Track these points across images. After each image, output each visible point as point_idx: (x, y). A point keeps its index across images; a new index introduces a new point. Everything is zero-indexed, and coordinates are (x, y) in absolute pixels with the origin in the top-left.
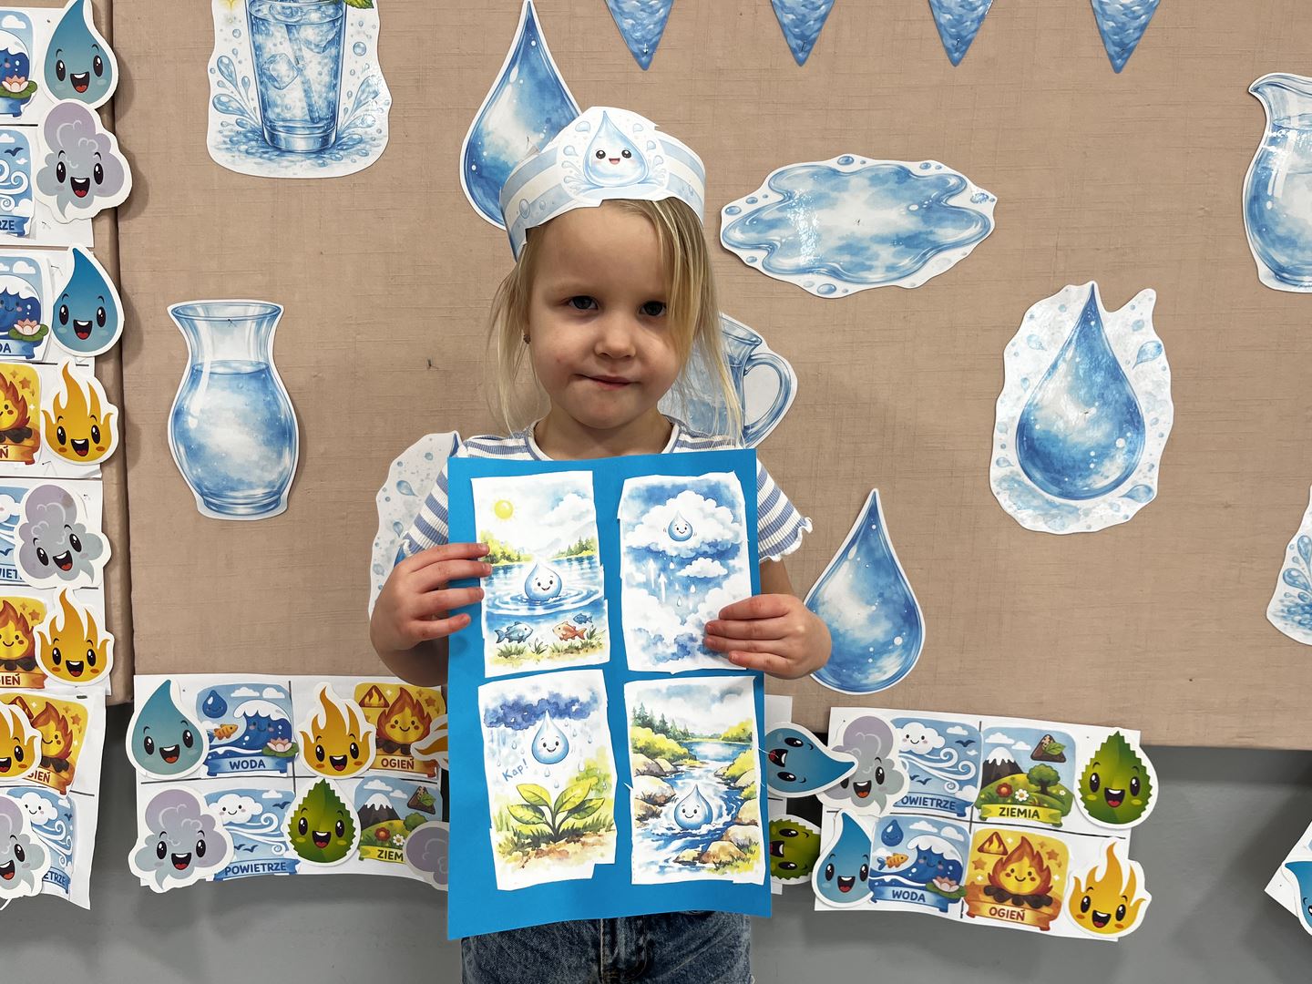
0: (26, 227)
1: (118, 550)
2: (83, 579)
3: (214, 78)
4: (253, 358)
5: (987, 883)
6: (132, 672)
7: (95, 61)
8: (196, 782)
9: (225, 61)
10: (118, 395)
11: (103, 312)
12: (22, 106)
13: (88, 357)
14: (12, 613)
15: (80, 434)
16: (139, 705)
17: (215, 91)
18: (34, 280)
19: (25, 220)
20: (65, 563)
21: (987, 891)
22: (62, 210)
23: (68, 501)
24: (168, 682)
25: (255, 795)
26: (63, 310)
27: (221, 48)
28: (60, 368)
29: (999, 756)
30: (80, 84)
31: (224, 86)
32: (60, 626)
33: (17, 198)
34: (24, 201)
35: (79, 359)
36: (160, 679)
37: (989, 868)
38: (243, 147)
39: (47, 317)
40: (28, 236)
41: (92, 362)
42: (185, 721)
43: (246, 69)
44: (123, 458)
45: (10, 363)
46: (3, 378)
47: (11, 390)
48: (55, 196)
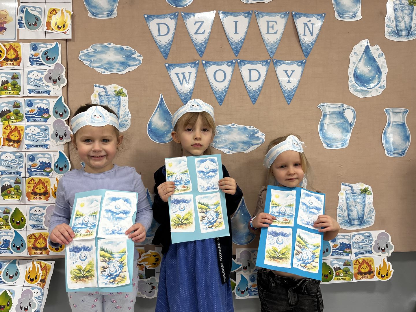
0: (48, 147)
12: (47, 120)
14: (42, 236)
18: (50, 158)
19: (48, 145)
22: (57, 143)
26: (56, 165)
28: (56, 178)
33: (46, 140)
34: (47, 141)
39: (53, 167)
40: (48, 149)
45: (43, 177)
46: (42, 181)
47: (43, 184)
48: (55, 140)
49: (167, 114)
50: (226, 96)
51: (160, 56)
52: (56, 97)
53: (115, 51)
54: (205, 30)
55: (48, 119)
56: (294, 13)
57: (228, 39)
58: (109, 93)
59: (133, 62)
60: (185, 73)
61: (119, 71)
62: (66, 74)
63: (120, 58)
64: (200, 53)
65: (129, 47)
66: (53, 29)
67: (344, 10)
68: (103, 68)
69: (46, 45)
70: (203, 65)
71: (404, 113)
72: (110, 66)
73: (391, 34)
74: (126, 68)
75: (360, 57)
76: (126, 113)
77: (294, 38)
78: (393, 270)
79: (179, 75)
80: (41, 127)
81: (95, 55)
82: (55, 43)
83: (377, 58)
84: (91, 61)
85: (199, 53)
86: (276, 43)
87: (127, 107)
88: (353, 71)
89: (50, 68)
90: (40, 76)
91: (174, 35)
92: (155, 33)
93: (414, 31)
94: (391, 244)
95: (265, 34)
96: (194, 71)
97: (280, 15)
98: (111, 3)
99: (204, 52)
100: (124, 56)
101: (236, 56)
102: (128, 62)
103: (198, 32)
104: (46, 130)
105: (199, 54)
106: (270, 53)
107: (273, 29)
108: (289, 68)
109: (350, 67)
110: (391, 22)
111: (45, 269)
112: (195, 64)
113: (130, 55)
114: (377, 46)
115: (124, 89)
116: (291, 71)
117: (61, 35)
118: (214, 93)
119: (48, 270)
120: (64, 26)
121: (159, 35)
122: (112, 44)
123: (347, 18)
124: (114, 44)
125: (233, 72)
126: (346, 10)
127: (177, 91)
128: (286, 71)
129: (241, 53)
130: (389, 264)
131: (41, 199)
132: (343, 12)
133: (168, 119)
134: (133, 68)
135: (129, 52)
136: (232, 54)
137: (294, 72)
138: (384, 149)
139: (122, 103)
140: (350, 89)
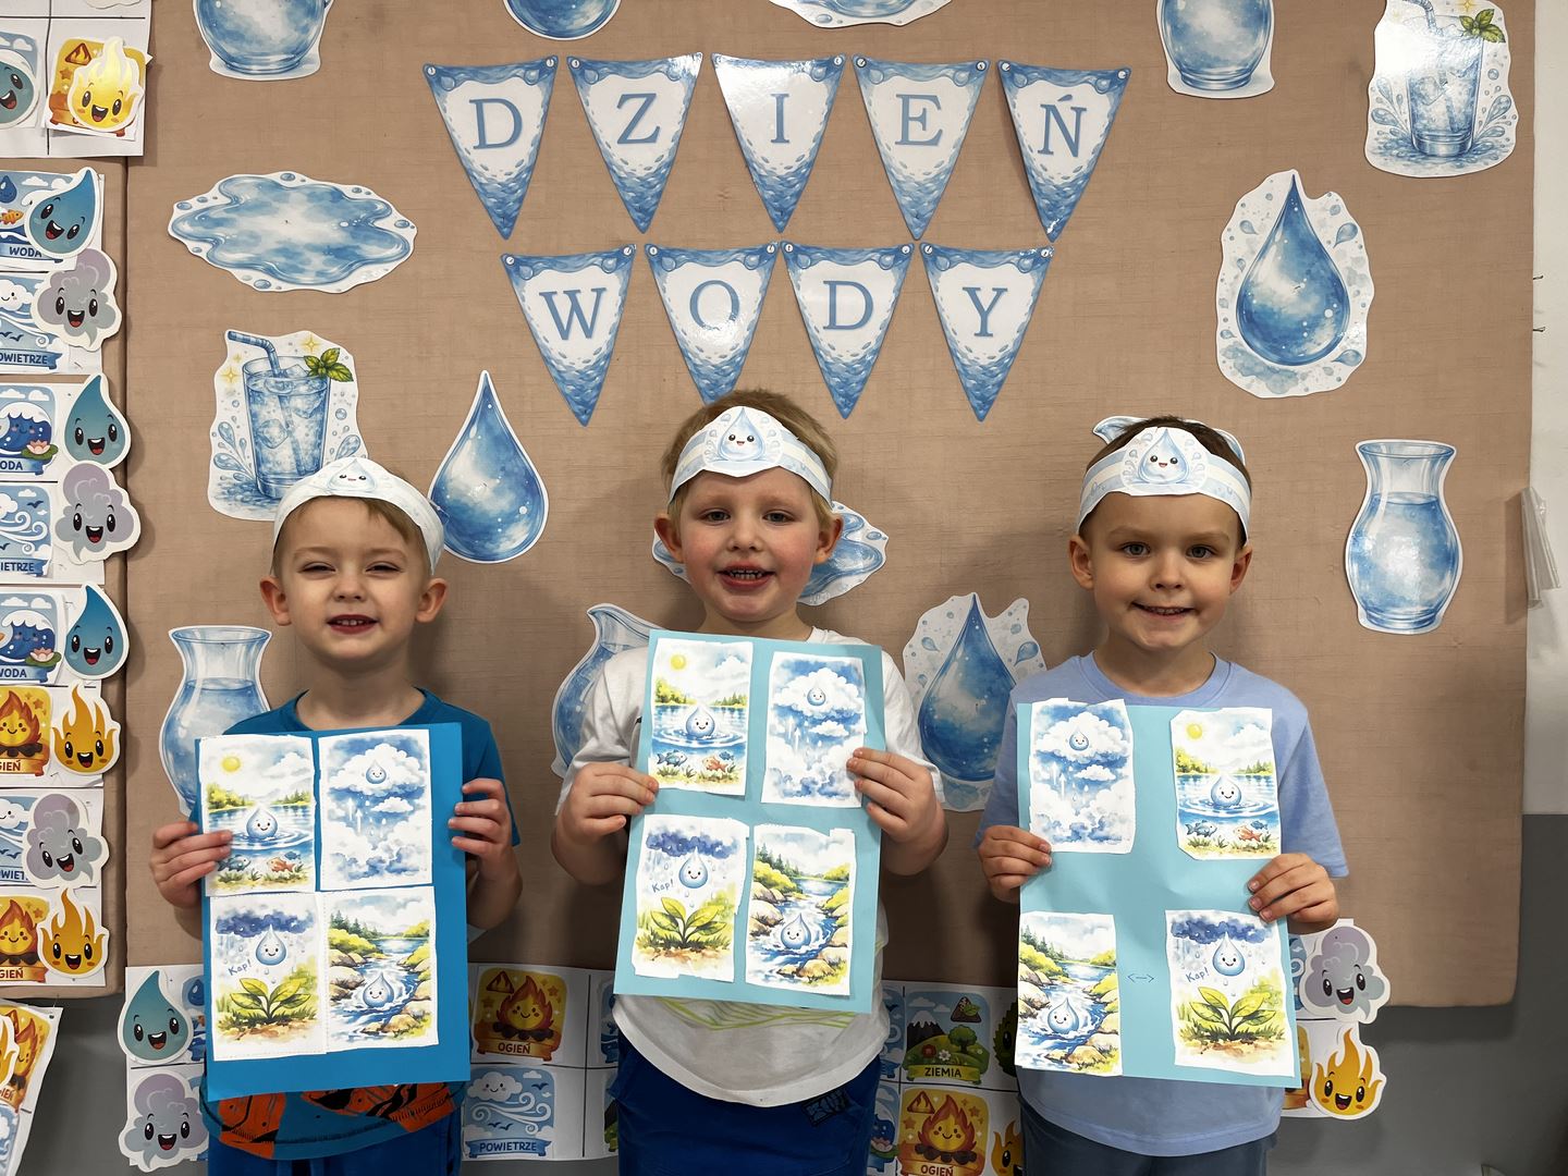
0: (45, 569)
1: (115, 851)
2: (83, 879)
3: (215, 441)
4: (241, 677)
5: (918, 1141)
6: (123, 964)
7: (110, 428)
8: (179, 1067)
9: (225, 426)
10: (120, 714)
13: (96, 681)
14: (18, 912)
15: (84, 747)
16: (130, 994)
17: (216, 451)
18: (50, 614)
19: (43, 562)
20: (67, 865)
21: (918, 1149)
22: (77, 554)
23: (72, 808)
24: (157, 973)
27: (223, 413)
28: (70, 689)
29: (922, 1019)
30: (97, 448)
31: (224, 447)
32: (61, 923)
33: (37, 544)
34: (43, 547)
35: (87, 682)
36: (150, 970)
37: (919, 1127)
38: (239, 497)
39: (61, 645)
40: (46, 576)
41: (99, 685)
42: (171, 1009)
43: (243, 431)
44: (122, 769)
45: (25, 686)
46: (18, 699)
47: (25, 711)
48: (72, 543)
49: (507, 450)
51: (485, 224)
52: (80, 379)
53: (311, 205)
54: (658, 128)
55: (47, 461)
56: (1005, 66)
57: (748, 164)
58: (284, 364)
59: (379, 246)
60: (579, 291)
61: (324, 280)
62: (120, 290)
63: (330, 231)
64: (640, 214)
65: (364, 189)
66: (77, 119)
67: (1204, 55)
68: (261, 267)
69: (49, 179)
71: (1434, 459)
72: (290, 262)
74: (350, 270)
75: (1262, 238)
76: (348, 444)
77: (1007, 164)
78: (1384, 1079)
79: (554, 298)
80: (21, 494)
81: (234, 220)
82: (82, 172)
83: (1333, 243)
84: (216, 243)
85: (636, 215)
86: (934, 180)
87: (351, 420)
88: (1233, 293)
89: (61, 267)
90: (23, 296)
91: (539, 144)
92: (465, 136)
93: (1482, 137)
94: (1377, 972)
95: (892, 145)
96: (613, 283)
97: (951, 72)
98: (296, 22)
99: (653, 212)
100: (345, 224)
101: (781, 230)
102: (358, 247)
104: (39, 502)
105: (634, 220)
106: (911, 220)
107: (924, 129)
108: (985, 278)
109: (1222, 279)
110: (1391, 102)
111: (29, 1035)
112: (616, 257)
113: (366, 221)
114: (1335, 196)
115: (343, 352)
116: (994, 289)
117: (105, 140)
118: (690, 372)
119: (39, 1039)
120: (116, 110)
121: (483, 144)
123: (1214, 85)
124: (306, 178)
125: (765, 290)
126: (1212, 54)
127: (546, 360)
128: (972, 292)
129: (800, 216)
130: (1365, 1051)
131: (16, 770)
132: (1198, 63)
133: (509, 466)
134: (377, 272)
135: (366, 209)
136: (764, 219)
137: (1004, 296)
138: (1353, 603)
139: (334, 403)
140: (1224, 362)
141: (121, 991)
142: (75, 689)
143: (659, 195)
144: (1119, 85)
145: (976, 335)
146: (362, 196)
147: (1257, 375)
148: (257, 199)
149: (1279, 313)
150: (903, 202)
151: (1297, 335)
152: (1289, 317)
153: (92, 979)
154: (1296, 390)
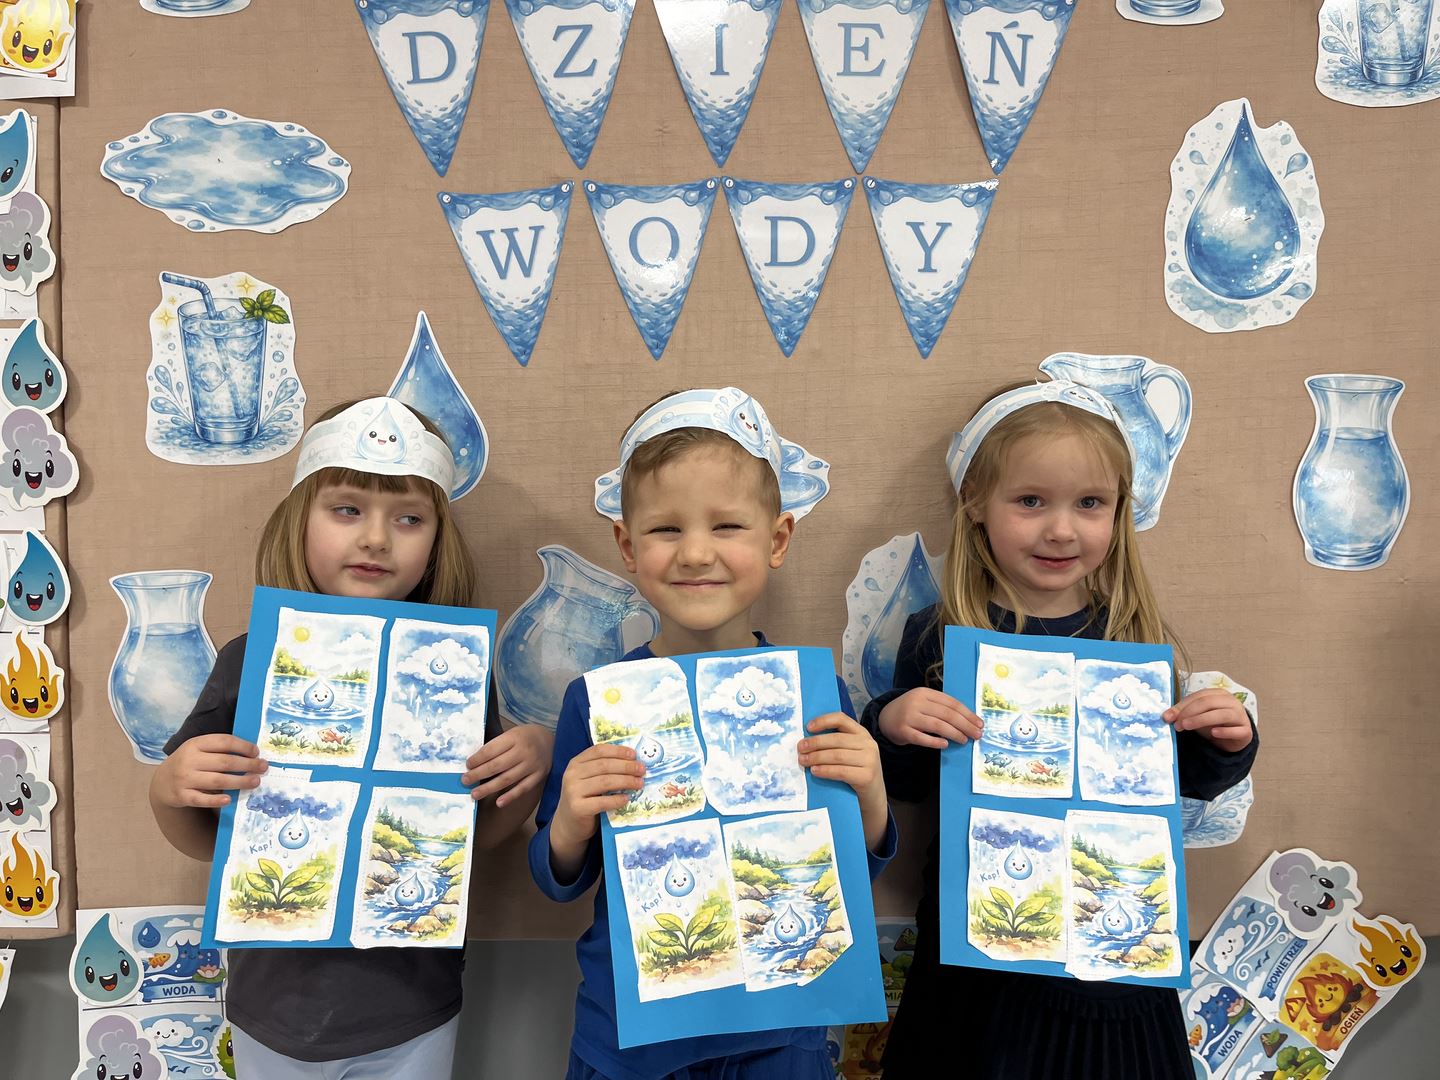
1: (63, 795)
2: (32, 823)
3: (152, 384)
4: (185, 621)
6: (75, 906)
8: (132, 1007)
9: (162, 369)
10: (64, 660)
11: (53, 587)
13: (39, 627)
15: (30, 693)
16: (80, 939)
17: (153, 394)
20: (16, 809)
22: (18, 501)
23: (20, 754)
24: (107, 916)
25: (186, 1019)
27: (158, 358)
28: (14, 635)
31: (161, 391)
32: (12, 866)
35: (30, 628)
36: (101, 913)
38: (177, 441)
41: (42, 630)
43: (180, 375)
44: (67, 714)
48: (12, 489)
49: (446, 391)
50: (679, 322)
51: (421, 161)
52: (16, 323)
53: (245, 143)
54: (595, 61)
57: (687, 98)
58: (219, 307)
59: (312, 185)
60: (516, 229)
61: (258, 220)
62: (54, 232)
63: (262, 169)
64: (578, 150)
65: (297, 127)
66: (8, 59)
68: (193, 207)
70: (589, 199)
71: (1383, 393)
73: (1342, 77)
75: (1212, 169)
76: (287, 386)
77: (952, 94)
79: (492, 236)
83: (1284, 173)
84: (148, 183)
85: (574, 151)
86: (877, 112)
87: (289, 362)
88: (1182, 225)
91: (474, 77)
92: (399, 70)
93: (1434, 65)
96: (551, 221)
99: (591, 148)
101: (721, 165)
102: (292, 186)
103: (568, 70)
105: (571, 155)
107: (867, 59)
109: (1170, 212)
110: (1342, 30)
112: (554, 194)
113: (299, 159)
114: (1285, 125)
115: (279, 294)
116: (938, 224)
117: (36, 81)
120: (47, 50)
121: (416, 79)
122: (230, 114)
123: (1163, 12)
124: (238, 116)
125: (705, 227)
127: (484, 300)
128: (916, 227)
129: (739, 148)
134: (310, 212)
135: (297, 146)
136: (704, 155)
137: (949, 230)
138: (1299, 539)
139: (270, 346)
140: (1172, 296)
141: (73, 932)
142: (20, 634)
143: (597, 130)
144: (1067, 12)
145: (920, 270)
146: (295, 133)
147: (1206, 309)
148: (188, 138)
149: (1229, 246)
150: (846, 135)
151: (1247, 268)
152: (1238, 250)
153: (44, 921)
154: (1245, 325)
